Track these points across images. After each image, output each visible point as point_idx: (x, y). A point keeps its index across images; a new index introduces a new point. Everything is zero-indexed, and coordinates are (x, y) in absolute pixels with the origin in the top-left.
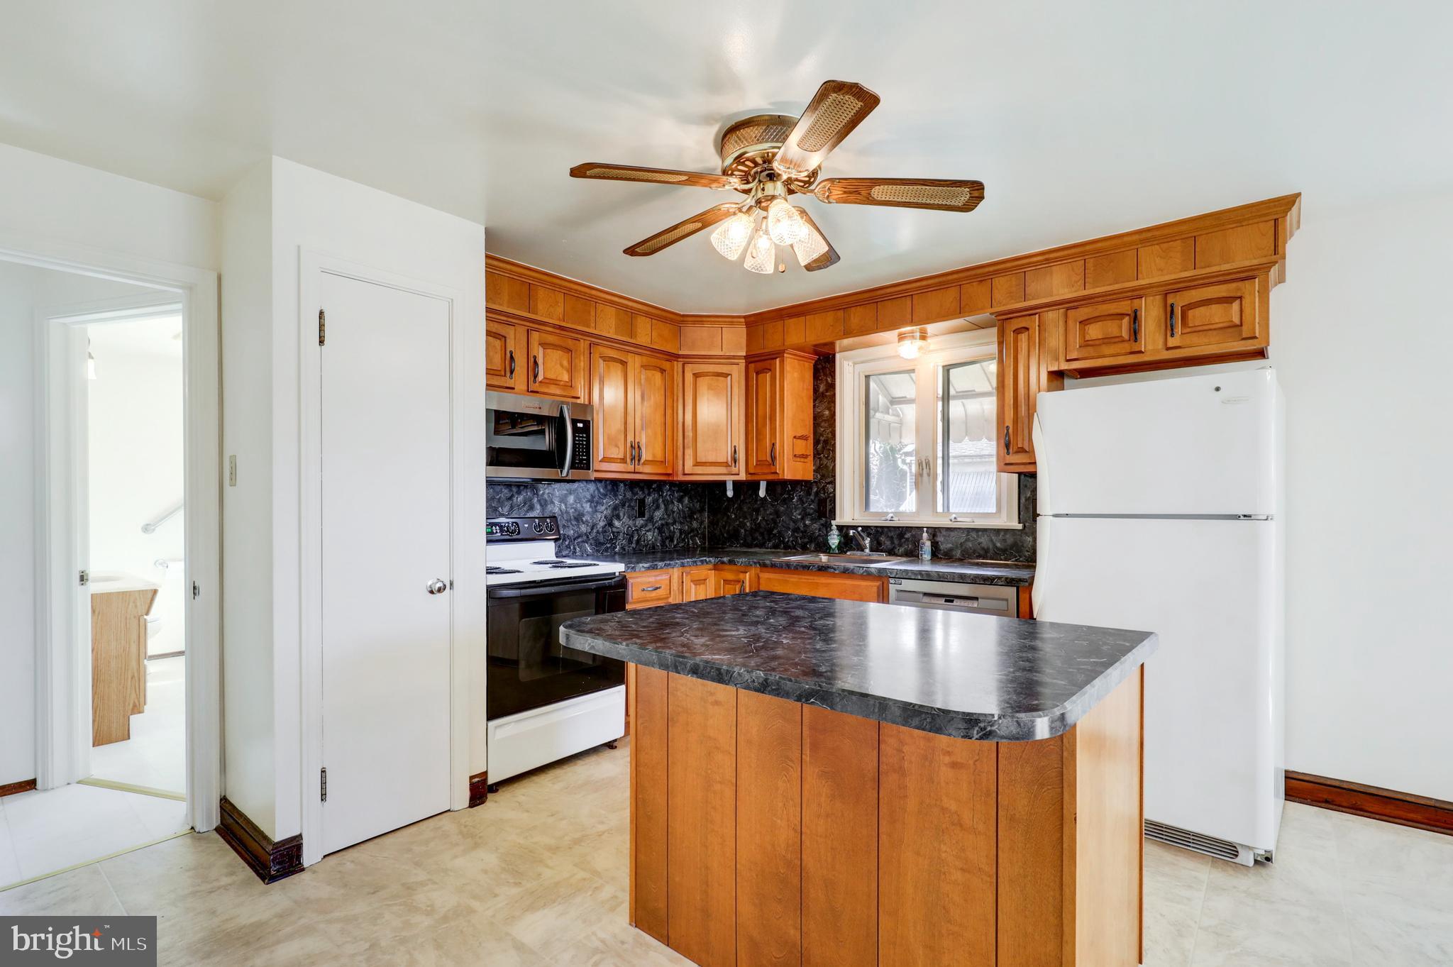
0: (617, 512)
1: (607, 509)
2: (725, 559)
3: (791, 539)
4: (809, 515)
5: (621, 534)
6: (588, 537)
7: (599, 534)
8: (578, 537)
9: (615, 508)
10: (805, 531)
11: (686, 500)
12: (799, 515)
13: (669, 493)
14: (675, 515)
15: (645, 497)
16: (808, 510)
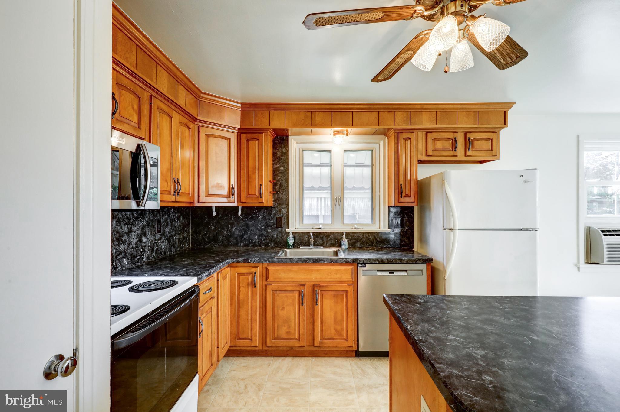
0: (145, 230)
1: (138, 229)
2: (240, 260)
3: (257, 241)
4: (270, 226)
5: (147, 247)
6: (126, 254)
7: (133, 249)
8: (119, 255)
9: (143, 228)
10: (268, 236)
11: (181, 218)
12: (263, 226)
13: (173, 214)
14: (176, 229)
15: (160, 218)
16: (269, 224)
